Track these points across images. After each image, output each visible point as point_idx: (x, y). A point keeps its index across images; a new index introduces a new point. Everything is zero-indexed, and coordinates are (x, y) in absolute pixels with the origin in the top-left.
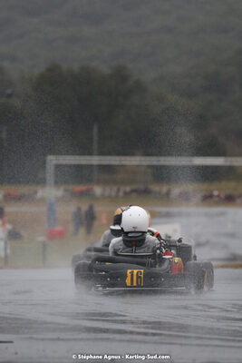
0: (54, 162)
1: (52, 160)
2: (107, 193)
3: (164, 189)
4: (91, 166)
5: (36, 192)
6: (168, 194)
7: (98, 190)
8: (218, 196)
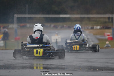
0: (17, 17)
1: (16, 16)
2: (31, 26)
3: (49, 25)
4: (26, 18)
5: (9, 26)
6: (50, 26)
7: (28, 25)
8: (66, 27)
